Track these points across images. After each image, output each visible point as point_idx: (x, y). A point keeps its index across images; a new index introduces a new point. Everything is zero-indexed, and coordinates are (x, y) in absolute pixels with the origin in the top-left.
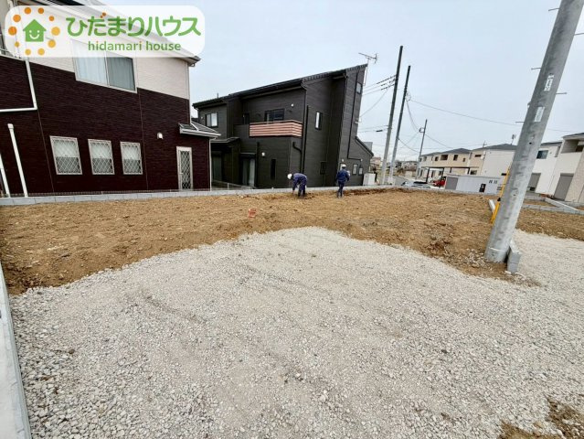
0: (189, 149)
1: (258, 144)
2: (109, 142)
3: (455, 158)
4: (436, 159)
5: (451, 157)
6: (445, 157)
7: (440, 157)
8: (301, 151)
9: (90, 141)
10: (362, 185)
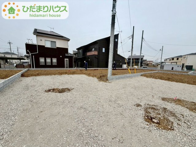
0: (68, 59)
1: (88, 57)
2: (50, 58)
3: (178, 59)
4: (170, 60)
5: (175, 59)
6: (173, 59)
7: (171, 59)
8: (98, 59)
9: (47, 58)
10: (122, 67)
